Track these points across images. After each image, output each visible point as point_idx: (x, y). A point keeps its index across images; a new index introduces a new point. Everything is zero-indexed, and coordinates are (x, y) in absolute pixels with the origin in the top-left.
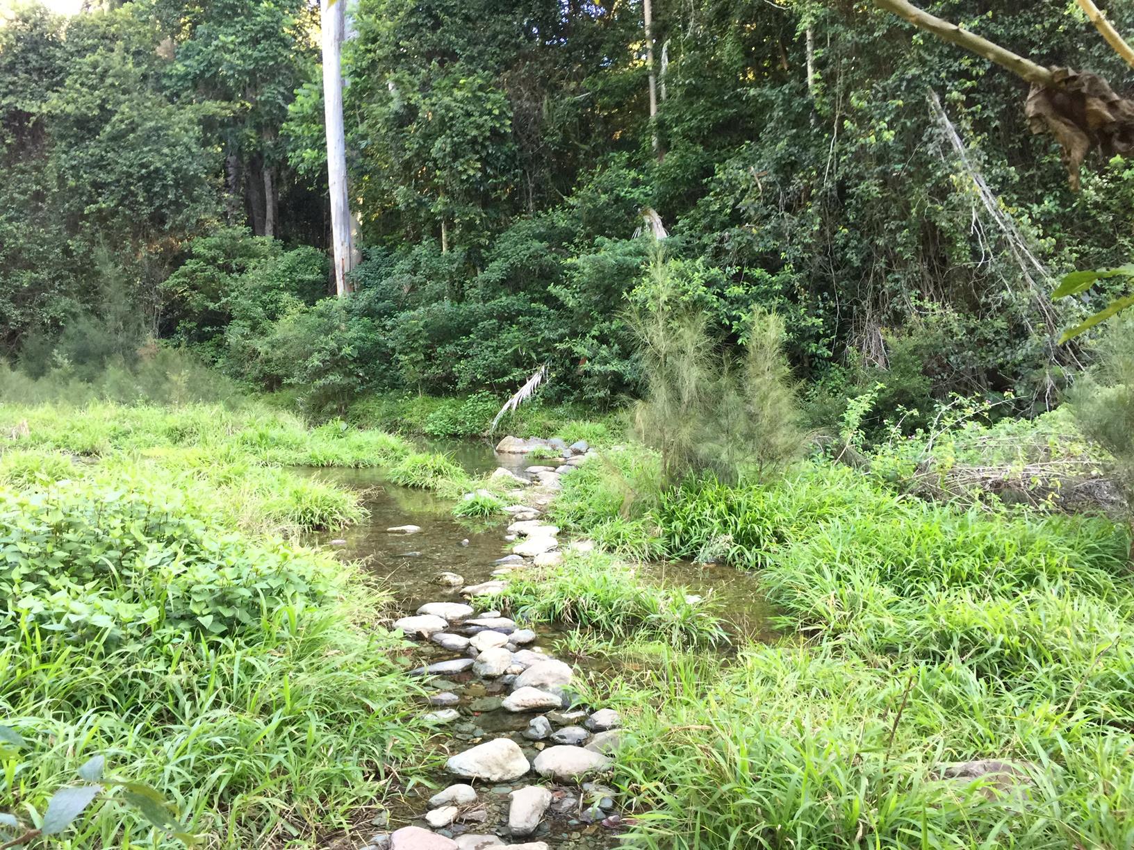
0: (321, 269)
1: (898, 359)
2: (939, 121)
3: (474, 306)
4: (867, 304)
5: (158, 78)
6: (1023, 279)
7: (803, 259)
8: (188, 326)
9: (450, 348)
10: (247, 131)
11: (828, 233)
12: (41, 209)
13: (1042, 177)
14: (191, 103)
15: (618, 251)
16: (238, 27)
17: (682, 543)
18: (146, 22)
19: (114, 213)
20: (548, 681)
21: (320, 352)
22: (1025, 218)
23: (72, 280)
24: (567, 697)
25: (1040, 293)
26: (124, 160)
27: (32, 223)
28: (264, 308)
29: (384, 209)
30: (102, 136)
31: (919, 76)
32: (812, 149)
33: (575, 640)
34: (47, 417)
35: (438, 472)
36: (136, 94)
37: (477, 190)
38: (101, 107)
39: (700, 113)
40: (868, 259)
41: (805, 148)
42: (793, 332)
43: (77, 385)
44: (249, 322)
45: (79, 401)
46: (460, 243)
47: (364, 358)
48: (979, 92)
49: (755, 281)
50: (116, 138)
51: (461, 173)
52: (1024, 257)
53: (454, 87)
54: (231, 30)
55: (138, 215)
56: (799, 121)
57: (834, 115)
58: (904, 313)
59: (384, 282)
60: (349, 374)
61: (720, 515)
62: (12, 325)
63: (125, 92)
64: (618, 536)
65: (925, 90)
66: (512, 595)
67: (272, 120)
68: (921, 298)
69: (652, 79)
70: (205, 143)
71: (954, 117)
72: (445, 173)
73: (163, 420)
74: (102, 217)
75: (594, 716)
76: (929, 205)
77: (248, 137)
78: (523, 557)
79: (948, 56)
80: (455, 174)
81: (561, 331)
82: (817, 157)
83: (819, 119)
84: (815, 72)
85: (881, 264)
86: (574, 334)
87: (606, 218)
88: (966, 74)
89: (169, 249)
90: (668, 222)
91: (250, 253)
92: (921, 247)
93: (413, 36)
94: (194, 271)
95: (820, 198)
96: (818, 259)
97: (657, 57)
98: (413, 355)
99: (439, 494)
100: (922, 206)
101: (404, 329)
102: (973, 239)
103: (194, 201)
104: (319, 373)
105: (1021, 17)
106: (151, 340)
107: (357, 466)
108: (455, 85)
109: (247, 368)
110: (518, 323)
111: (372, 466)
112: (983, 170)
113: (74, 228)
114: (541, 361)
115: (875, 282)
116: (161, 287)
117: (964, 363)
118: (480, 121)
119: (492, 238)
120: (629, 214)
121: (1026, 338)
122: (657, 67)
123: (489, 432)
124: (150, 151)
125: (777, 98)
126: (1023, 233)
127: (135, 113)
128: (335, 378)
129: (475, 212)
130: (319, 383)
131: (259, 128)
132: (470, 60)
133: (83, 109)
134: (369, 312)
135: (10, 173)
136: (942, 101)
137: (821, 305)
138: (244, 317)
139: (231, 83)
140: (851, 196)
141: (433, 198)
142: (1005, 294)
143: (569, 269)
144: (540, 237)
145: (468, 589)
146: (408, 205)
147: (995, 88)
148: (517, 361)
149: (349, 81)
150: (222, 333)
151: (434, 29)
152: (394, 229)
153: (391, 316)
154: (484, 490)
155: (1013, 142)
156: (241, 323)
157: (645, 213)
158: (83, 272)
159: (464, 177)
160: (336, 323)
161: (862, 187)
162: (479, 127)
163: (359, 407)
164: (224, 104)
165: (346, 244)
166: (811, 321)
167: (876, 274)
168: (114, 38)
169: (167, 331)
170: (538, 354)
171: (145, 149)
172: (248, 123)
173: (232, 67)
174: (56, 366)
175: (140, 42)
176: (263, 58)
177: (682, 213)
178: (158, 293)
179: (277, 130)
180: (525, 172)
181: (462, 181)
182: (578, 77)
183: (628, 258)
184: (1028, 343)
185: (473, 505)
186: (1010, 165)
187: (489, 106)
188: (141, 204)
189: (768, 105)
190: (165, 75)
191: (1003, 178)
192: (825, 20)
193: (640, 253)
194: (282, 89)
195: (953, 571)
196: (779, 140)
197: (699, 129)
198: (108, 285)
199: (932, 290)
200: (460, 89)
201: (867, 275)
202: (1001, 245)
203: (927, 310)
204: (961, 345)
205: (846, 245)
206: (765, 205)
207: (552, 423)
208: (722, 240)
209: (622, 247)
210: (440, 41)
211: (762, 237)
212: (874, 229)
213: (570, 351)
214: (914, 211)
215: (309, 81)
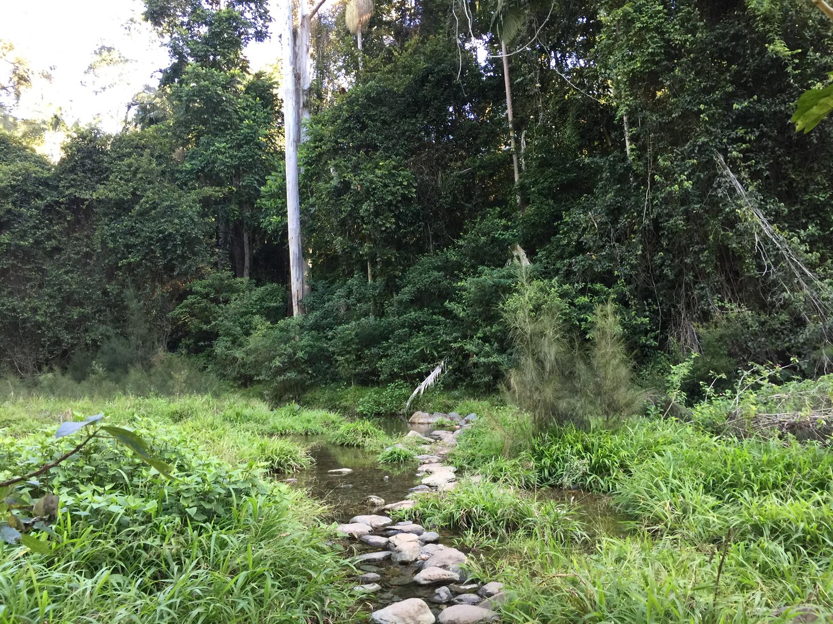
0: (283, 298)
1: (708, 344)
2: (725, 173)
3: (391, 319)
4: (681, 306)
5: (172, 173)
6: (798, 282)
7: (631, 276)
8: (188, 342)
9: (374, 350)
10: (233, 206)
11: (648, 256)
12: (89, 264)
13: (805, 210)
14: (195, 189)
15: (495, 275)
16: (228, 137)
17: (550, 475)
18: (167, 136)
19: (139, 265)
20: (449, 562)
21: (280, 356)
22: (795, 239)
23: (108, 312)
24: (464, 573)
25: (812, 293)
26: (147, 229)
27: (83, 273)
28: (242, 327)
29: (327, 255)
30: (133, 212)
31: (707, 142)
32: (632, 198)
33: (469, 537)
34: (85, 406)
35: (365, 434)
36: (157, 184)
37: (393, 237)
38: (133, 194)
39: (550, 177)
40: (680, 274)
41: (628, 198)
42: (627, 328)
43: (107, 384)
44: (231, 338)
45: (109, 395)
46: (381, 275)
47: (311, 360)
48: (752, 152)
49: (595, 293)
50: (143, 214)
51: (381, 226)
52: (797, 267)
53: (376, 168)
54: (223, 140)
55: (156, 266)
56: (622, 179)
57: (647, 173)
58: (710, 312)
59: (327, 305)
60: (301, 372)
61: (579, 452)
62: (64, 346)
63: (149, 183)
64: (501, 470)
65: (712, 152)
66: (421, 509)
67: (249, 199)
68: (722, 300)
69: (515, 158)
70: (203, 215)
71: (735, 170)
72: (369, 226)
73: (167, 406)
74: (130, 268)
75: (485, 587)
76: (722, 233)
77: (234, 210)
78: (430, 486)
79: (727, 128)
80: (377, 227)
81: (454, 335)
82: (637, 203)
83: (636, 176)
84: (631, 144)
85: (689, 277)
86: (464, 337)
87: (485, 254)
88: (742, 140)
89: (176, 288)
90: (531, 254)
91: (232, 289)
92: (718, 263)
93: (347, 135)
94: (193, 304)
95: (641, 232)
96: (643, 275)
97: (517, 141)
98: (348, 356)
99: (367, 450)
100: (717, 233)
101: (341, 338)
102: (757, 256)
103: (194, 255)
104: (280, 371)
105: (778, 99)
106: (161, 353)
107: (306, 434)
108: (377, 166)
109: (229, 370)
110: (424, 331)
111: (318, 434)
112: (761, 206)
113: (111, 276)
114: (441, 358)
115: (686, 290)
116: (169, 315)
117: (759, 347)
118: (394, 190)
119: (404, 271)
120: (502, 250)
121: (805, 327)
122: (518, 148)
123: (404, 411)
124: (166, 221)
125: (605, 163)
126: (794, 249)
127: (156, 197)
128: (292, 375)
129: (392, 254)
130: (280, 378)
131: (240, 204)
132: (387, 149)
133: (121, 195)
134: (316, 327)
135: (68, 241)
136: (726, 159)
137: (647, 308)
138: (227, 335)
139: (222, 175)
140: (663, 229)
141: (361, 245)
142: (786, 295)
143: (459, 290)
144: (438, 269)
145: (388, 506)
146: (344, 250)
147: (765, 149)
148: (423, 358)
149: (303, 169)
150: (212, 347)
151: (361, 130)
152: (334, 269)
153: (331, 329)
154: (400, 445)
155: (781, 186)
156: (225, 338)
157: (514, 248)
158: (116, 307)
159: (383, 229)
160: (293, 335)
161: (671, 221)
162: (393, 194)
163: (308, 396)
164: (217, 189)
165: (300, 280)
166: (640, 320)
167: (686, 284)
168: (144, 147)
169: (172, 347)
170: (438, 352)
171: (162, 220)
172: (233, 201)
173: (224, 164)
174: (94, 372)
175: (161, 149)
176: (244, 157)
177: (541, 247)
178: (168, 320)
179: (253, 204)
180: (426, 224)
181: (382, 231)
182: (462, 158)
183: (502, 280)
184: (807, 330)
185: (392, 454)
186: (780, 202)
187: (400, 180)
188: (158, 258)
189: (599, 170)
190: (178, 171)
191: (775, 211)
192: (636, 108)
193: (510, 276)
194: (257, 177)
195: (761, 483)
196: (607, 192)
197: (549, 188)
198: (133, 315)
199: (729, 295)
200: (380, 169)
201: (680, 286)
202: (779, 258)
203: (727, 310)
204: (755, 334)
205: (662, 264)
206: (601, 239)
207: (450, 402)
208: (570, 265)
209: (497, 273)
210: (366, 137)
211: (600, 261)
212: (682, 251)
213: (461, 349)
214: (711, 237)
215: (276, 171)
